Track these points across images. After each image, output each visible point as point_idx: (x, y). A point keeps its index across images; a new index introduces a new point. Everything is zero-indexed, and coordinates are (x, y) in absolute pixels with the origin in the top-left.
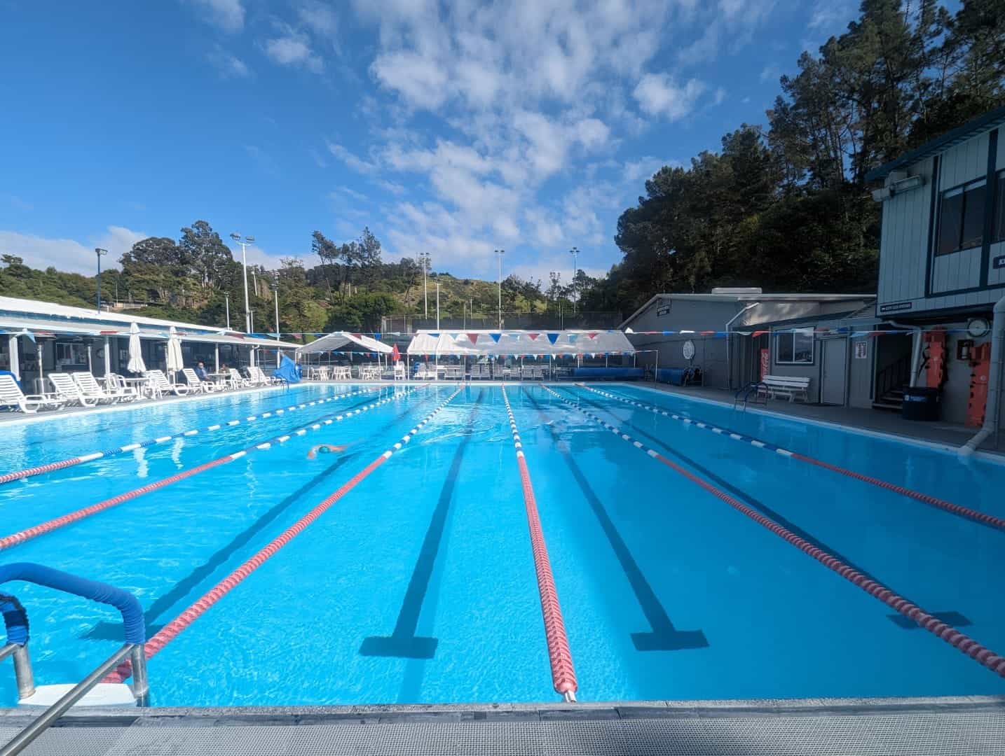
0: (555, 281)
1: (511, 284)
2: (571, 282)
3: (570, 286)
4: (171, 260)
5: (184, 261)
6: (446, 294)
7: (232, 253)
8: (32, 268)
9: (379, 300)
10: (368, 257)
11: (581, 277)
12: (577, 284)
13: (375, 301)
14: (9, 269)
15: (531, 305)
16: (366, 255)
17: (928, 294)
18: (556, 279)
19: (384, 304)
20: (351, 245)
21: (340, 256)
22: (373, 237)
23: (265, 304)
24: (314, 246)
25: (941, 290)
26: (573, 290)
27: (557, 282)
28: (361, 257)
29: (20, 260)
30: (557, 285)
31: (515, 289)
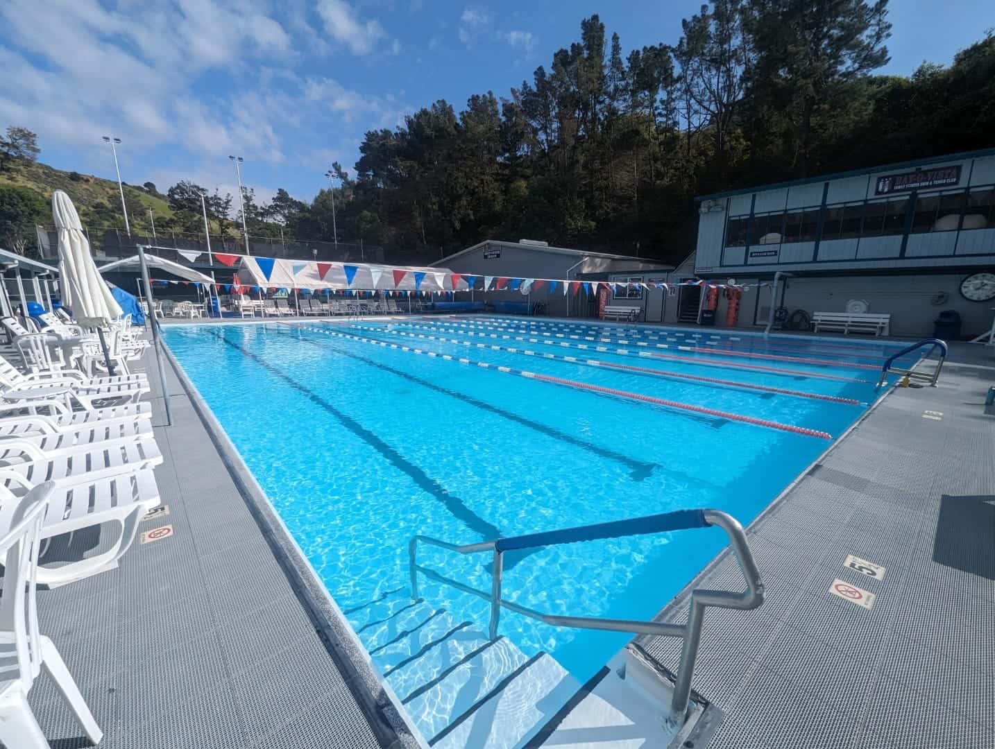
0: (248, 198)
2: (271, 203)
3: (269, 207)
11: (282, 197)
12: (277, 205)
17: (721, 266)
18: (249, 195)
25: (727, 264)
26: (274, 213)
30: (251, 203)
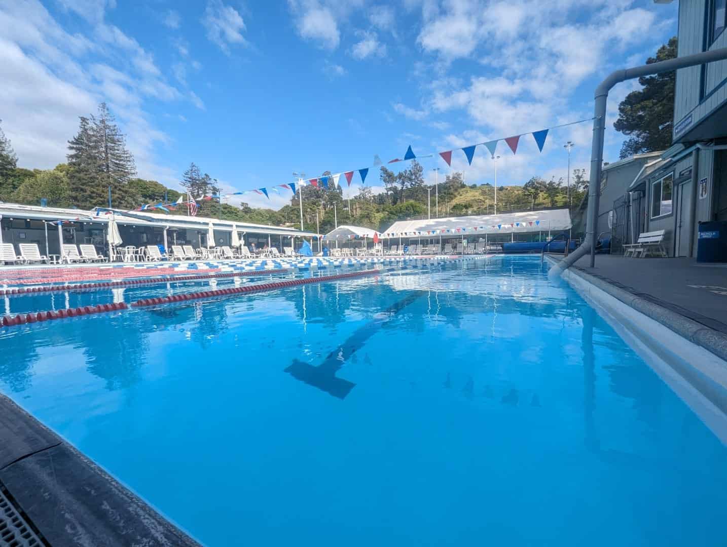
1: (533, 184)
4: (313, 197)
5: (318, 197)
6: (483, 200)
7: (342, 189)
8: (252, 208)
9: (408, 207)
10: (414, 179)
13: (406, 208)
14: (243, 209)
15: (552, 201)
16: (413, 177)
19: (412, 209)
20: (404, 172)
21: (398, 180)
22: (418, 164)
23: (350, 217)
24: (381, 176)
27: (581, 177)
28: (410, 179)
29: (247, 204)
31: (536, 188)
